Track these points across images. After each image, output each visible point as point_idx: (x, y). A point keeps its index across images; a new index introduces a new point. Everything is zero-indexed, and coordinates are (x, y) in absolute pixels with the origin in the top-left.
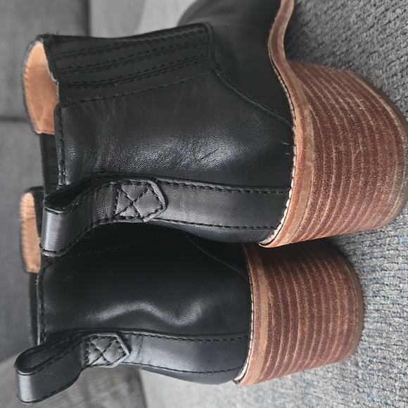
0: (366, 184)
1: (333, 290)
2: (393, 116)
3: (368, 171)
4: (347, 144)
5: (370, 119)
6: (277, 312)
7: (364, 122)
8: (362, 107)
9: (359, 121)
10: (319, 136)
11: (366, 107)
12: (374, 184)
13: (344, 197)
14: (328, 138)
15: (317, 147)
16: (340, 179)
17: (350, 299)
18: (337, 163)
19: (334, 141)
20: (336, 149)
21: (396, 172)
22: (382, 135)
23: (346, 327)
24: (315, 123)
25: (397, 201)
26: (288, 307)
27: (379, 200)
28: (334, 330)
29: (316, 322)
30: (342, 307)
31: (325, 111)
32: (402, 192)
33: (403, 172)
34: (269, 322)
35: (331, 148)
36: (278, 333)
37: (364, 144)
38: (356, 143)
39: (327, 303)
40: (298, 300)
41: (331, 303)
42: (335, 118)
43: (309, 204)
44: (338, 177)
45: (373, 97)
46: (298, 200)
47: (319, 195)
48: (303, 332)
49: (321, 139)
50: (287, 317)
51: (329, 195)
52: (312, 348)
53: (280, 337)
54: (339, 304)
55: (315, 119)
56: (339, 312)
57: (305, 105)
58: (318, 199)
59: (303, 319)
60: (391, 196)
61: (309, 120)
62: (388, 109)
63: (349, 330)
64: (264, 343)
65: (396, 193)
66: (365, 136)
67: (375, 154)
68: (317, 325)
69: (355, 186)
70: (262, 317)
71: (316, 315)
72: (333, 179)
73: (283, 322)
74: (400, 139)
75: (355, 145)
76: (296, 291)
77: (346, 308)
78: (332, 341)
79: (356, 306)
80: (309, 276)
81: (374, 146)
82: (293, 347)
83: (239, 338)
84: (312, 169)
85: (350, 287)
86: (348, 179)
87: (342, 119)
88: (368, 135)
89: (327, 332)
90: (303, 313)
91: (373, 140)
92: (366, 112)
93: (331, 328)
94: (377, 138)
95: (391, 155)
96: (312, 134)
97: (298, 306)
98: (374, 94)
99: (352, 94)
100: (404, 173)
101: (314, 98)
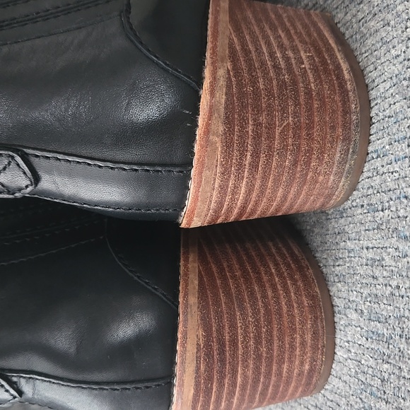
0: (295, 163)
1: (292, 322)
2: (347, 76)
3: (299, 148)
4: (270, 115)
5: (312, 80)
6: (209, 355)
7: (301, 85)
8: (306, 65)
9: (295, 83)
10: (233, 103)
11: (313, 64)
12: (308, 163)
13: (265, 178)
14: (244, 107)
15: (227, 118)
16: (258, 157)
17: (315, 333)
18: (254, 138)
19: (253, 110)
20: (255, 120)
21: (338, 149)
22: (324, 102)
23: (307, 367)
24: (229, 87)
25: (341, 184)
26: (225, 347)
27: (317, 182)
28: (290, 371)
29: (264, 364)
30: (303, 344)
31: (250, 69)
32: (349, 172)
33: (349, 149)
34: (197, 366)
35: (248, 119)
36: (209, 379)
37: (295, 114)
38: (284, 113)
39: (281, 339)
40: (240, 338)
41: (287, 339)
42: (261, 80)
43: (216, 186)
44: (256, 155)
45: (329, 49)
46: (201, 181)
47: (230, 177)
48: (245, 377)
49: (233, 108)
50: (222, 361)
51: (243, 177)
52: (259, 393)
53: (212, 384)
54: (298, 340)
55: (231, 81)
56: (298, 349)
57: (222, 61)
58: (228, 180)
59: (245, 361)
60: (332, 178)
61: (222, 82)
62: (345, 66)
63: (311, 370)
64: (189, 391)
65: (339, 175)
66: (299, 104)
67: (310, 127)
68: (266, 366)
69: (280, 166)
70: (187, 361)
71: (264, 355)
72: (248, 157)
73: (216, 367)
74: (349, 107)
75: (282, 116)
76: (239, 325)
77: (309, 344)
78: (288, 383)
79: (323, 340)
80: (260, 303)
81: (310, 117)
82: (232, 394)
83: (158, 385)
84: (219, 145)
85: (316, 318)
86: (269, 157)
87: (271, 80)
88: (302, 103)
89: (280, 374)
90: (246, 353)
91: (310, 109)
92: (309, 71)
93: (285, 370)
94: (316, 106)
95: (333, 128)
96: (223, 101)
97: (240, 346)
98: (333, 45)
99: (300, 46)
100: (351, 150)
101: (240, 53)
